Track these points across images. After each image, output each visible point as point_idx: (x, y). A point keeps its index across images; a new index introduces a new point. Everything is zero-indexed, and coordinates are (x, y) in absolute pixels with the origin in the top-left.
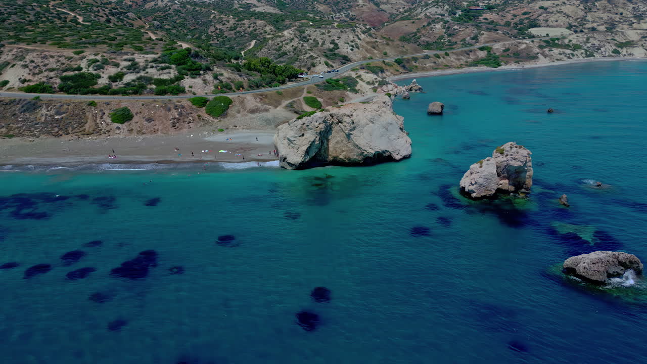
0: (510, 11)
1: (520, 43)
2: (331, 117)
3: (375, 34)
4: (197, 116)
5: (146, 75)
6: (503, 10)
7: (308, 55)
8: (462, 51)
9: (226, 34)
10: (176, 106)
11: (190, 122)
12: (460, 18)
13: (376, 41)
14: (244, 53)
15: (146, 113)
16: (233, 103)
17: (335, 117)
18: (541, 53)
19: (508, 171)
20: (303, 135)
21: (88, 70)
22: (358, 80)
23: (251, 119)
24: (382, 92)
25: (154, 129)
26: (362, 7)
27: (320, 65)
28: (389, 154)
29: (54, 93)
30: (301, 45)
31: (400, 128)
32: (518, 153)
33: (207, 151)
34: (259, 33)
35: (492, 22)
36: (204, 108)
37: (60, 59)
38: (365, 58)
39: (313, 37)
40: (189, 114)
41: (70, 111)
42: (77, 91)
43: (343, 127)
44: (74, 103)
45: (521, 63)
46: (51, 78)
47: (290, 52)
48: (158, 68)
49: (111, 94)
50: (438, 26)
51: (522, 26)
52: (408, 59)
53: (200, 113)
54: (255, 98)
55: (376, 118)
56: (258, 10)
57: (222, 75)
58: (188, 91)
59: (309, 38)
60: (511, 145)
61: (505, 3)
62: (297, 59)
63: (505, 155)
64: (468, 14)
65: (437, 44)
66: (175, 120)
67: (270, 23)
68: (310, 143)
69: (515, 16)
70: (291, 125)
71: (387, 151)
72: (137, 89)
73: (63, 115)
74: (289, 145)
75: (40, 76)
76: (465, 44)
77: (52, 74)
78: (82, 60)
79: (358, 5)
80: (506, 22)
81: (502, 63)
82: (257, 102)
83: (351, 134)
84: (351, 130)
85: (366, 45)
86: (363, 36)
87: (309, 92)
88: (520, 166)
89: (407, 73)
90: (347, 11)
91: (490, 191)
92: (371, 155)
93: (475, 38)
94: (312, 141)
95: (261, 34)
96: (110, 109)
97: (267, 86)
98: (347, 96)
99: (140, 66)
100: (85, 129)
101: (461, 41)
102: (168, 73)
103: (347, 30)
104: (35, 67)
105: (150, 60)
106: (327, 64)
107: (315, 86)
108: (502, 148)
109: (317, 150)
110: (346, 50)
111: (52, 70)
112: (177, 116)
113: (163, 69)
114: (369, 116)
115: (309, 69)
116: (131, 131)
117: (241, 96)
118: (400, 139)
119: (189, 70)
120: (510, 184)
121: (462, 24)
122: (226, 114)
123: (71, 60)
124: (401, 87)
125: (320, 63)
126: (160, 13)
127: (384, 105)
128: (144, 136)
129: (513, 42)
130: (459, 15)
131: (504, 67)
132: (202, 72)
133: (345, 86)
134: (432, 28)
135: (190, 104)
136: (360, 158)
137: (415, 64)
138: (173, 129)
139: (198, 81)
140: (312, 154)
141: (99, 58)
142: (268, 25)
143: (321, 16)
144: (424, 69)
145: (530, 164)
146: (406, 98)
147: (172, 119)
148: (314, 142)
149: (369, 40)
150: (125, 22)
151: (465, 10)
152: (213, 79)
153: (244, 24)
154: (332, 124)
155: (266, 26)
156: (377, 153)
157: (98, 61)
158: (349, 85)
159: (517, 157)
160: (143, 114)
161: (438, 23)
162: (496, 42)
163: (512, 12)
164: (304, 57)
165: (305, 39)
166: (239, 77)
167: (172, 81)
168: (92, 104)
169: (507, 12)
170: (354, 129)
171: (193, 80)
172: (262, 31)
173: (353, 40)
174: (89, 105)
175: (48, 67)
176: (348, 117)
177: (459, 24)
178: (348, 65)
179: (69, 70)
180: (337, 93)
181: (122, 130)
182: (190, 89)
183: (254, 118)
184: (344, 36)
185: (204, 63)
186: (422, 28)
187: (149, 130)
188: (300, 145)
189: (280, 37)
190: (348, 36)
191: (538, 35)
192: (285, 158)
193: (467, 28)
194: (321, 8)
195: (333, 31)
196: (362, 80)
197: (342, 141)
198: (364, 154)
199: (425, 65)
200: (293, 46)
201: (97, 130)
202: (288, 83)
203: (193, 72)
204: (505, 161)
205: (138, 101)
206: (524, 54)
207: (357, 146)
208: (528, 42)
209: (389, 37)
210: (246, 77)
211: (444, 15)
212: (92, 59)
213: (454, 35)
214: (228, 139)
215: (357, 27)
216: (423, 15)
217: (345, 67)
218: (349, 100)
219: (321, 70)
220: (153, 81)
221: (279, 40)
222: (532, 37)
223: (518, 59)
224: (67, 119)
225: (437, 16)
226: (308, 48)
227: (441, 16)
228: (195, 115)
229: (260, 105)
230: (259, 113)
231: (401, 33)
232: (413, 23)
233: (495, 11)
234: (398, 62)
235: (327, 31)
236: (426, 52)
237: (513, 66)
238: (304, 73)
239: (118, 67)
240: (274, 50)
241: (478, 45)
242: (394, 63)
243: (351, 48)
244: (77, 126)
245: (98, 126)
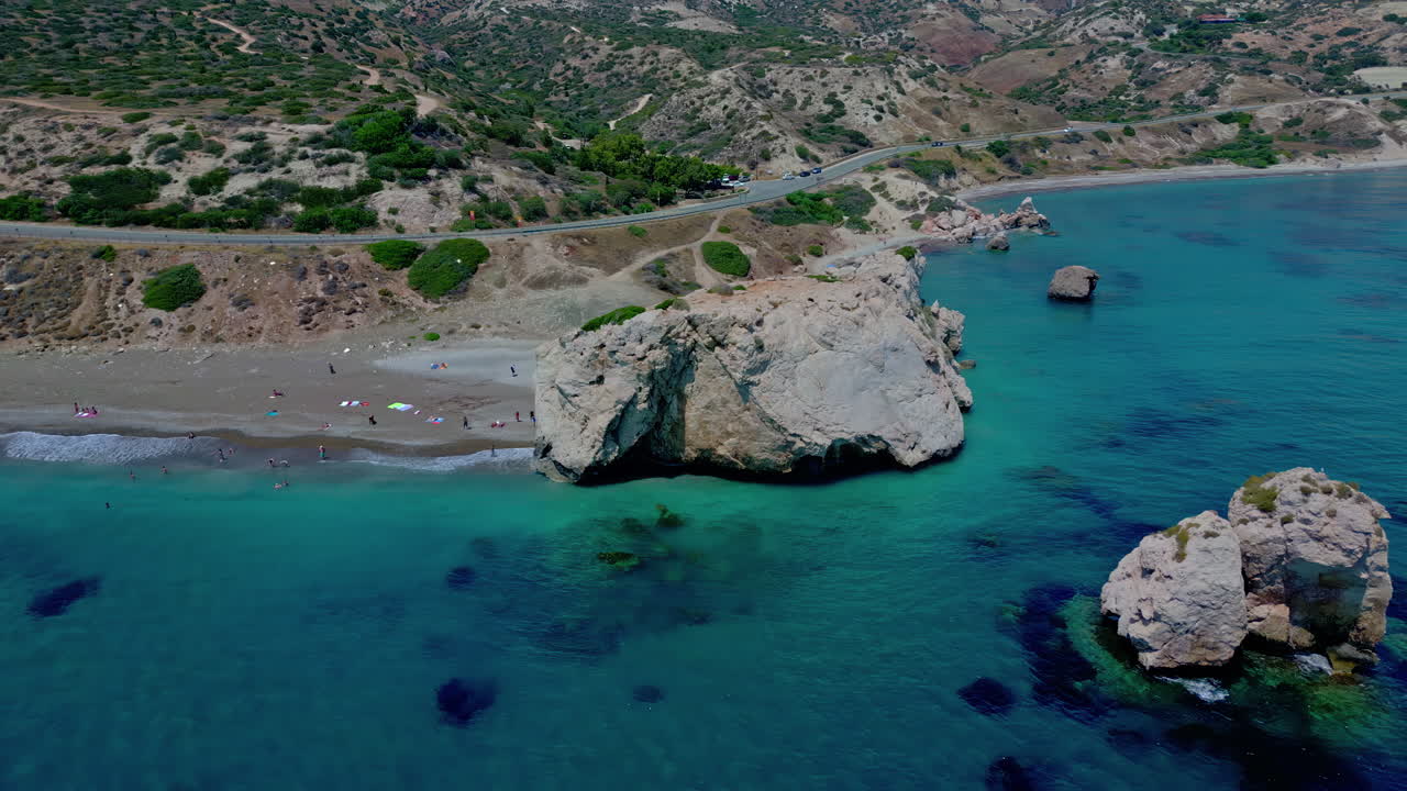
0: (1305, 25)
1: (1330, 105)
2: (689, 327)
3: (944, 80)
4: (380, 293)
5: (285, 177)
6: (1286, 23)
7: (755, 132)
8: (1172, 123)
9: (587, 80)
10: (325, 264)
11: (355, 311)
12: (1172, 42)
13: (946, 98)
14: (617, 125)
15: (239, 283)
16: (490, 260)
17: (702, 328)
18: (1387, 133)
19: (1289, 578)
20: (600, 380)
21: (144, 164)
22: (876, 195)
23: (530, 304)
24: (936, 228)
25: (251, 328)
26: (934, 19)
27: (783, 155)
28: (881, 446)
29: (45, 220)
30: (745, 105)
31: (928, 362)
32: (1332, 514)
33: (355, 403)
34: (662, 76)
35: (1257, 53)
36: (406, 271)
37: (86, 133)
38: (909, 139)
39: (782, 88)
40: (355, 287)
41: (45, 271)
42: (101, 217)
43: (727, 361)
44: (61, 250)
45: (1332, 157)
46: (51, 182)
47: (717, 123)
48: (319, 160)
49: (182, 227)
50: (1113, 62)
51: (1337, 63)
52: (1026, 143)
53: (390, 286)
54: (555, 246)
55: (843, 332)
56: (682, 25)
57: (489, 180)
58: (386, 221)
59: (772, 88)
60: (1306, 479)
61: (1293, 6)
62: (730, 140)
63: (1278, 517)
64: (1194, 32)
65: (1109, 107)
66: (313, 306)
67: (693, 54)
68: (620, 406)
69: (1318, 38)
70: (569, 346)
71: (879, 439)
72: (253, 214)
73: (25, 284)
74: (563, 406)
75: (24, 177)
76: (1180, 104)
77: (56, 171)
78: (137, 135)
79: (924, 16)
80: (1293, 52)
81: (1281, 156)
82: (556, 257)
83: (752, 383)
84: (752, 372)
85: (916, 107)
86: (910, 86)
87: (722, 230)
88: (1342, 566)
89: (1019, 177)
90: (896, 29)
91: (1214, 649)
92: (816, 452)
93: (1210, 92)
94: (626, 399)
95: (666, 79)
96: (149, 270)
97: (617, 212)
98: (833, 238)
99: (274, 154)
100: (69, 323)
101: (1171, 99)
102: (341, 173)
103: (869, 69)
104: (21, 154)
105: (303, 137)
106: (803, 154)
107: (750, 213)
108: (1267, 485)
109: (644, 429)
110: (865, 119)
111: (58, 161)
112: (320, 294)
113: (331, 162)
114: (820, 326)
115: (753, 166)
116: (188, 331)
117: (519, 238)
118: (925, 398)
119: (398, 166)
120: (1294, 622)
121: (1175, 58)
122: (466, 290)
123: (109, 137)
124: (991, 217)
125: (784, 151)
126: (462, 34)
127: (881, 286)
128: (217, 347)
129: (1312, 102)
130: (1172, 36)
131: (1284, 167)
132: (432, 172)
133: (838, 212)
134: (1097, 67)
135: (366, 258)
136: (781, 459)
137: (1041, 155)
138: (300, 331)
139: (420, 194)
140: (630, 438)
141: (179, 131)
142: (686, 60)
143: (830, 40)
144: (1064, 169)
145: (1382, 559)
146: (998, 249)
147: (305, 300)
148: (633, 402)
149: (928, 95)
150: (357, 51)
151: (1189, 23)
152: (461, 190)
153: (631, 57)
154: (693, 349)
155: (679, 60)
156: (838, 444)
157: (174, 140)
158: (847, 210)
159: (1326, 531)
160: (230, 284)
161: (1113, 54)
162: (1265, 101)
163: (1310, 28)
164: (746, 135)
165: (759, 91)
166: (539, 187)
167: (348, 195)
168: (105, 254)
169: (1296, 29)
170: (763, 366)
171: (406, 193)
172: (670, 74)
173: (885, 94)
174: (95, 256)
175: (54, 153)
176: (744, 330)
177: (1170, 56)
178: (864, 157)
179: (97, 162)
180: (807, 230)
181: (165, 329)
182: (392, 217)
183: (538, 302)
184: (861, 85)
185: (445, 148)
186: (1072, 67)
187: (235, 331)
188: (590, 411)
189: (699, 85)
190: (873, 85)
191: (1380, 87)
192: (548, 448)
193: (1190, 66)
194: (835, 22)
195: (835, 71)
196: (886, 195)
197: (725, 403)
198: (796, 447)
199: (1068, 158)
200: (726, 107)
201: (100, 327)
202: (679, 203)
203: (409, 172)
204: (1276, 540)
205: (226, 248)
206: (1341, 134)
207: (772, 421)
208: (1353, 103)
209: (980, 87)
210: (561, 186)
211: (1132, 36)
212: (160, 135)
213: (1154, 83)
214: (435, 367)
215: (898, 62)
216: (1076, 36)
217: (849, 163)
218: (836, 251)
219: (785, 171)
220: (299, 194)
221: (695, 92)
222: (1362, 89)
223: (1325, 147)
224: (32, 293)
225: (1113, 38)
226: (760, 113)
227: (1125, 38)
228: (374, 291)
229: (563, 265)
230: (557, 288)
231: (1019, 81)
232: (1051, 54)
233: (1266, 26)
234: (998, 150)
235: (819, 72)
236: (1077, 126)
237: (1310, 164)
238: (741, 175)
239: (220, 156)
240: (681, 117)
241: (1217, 110)
242: (986, 152)
243: (877, 113)
244: (54, 314)
245: (106, 314)
